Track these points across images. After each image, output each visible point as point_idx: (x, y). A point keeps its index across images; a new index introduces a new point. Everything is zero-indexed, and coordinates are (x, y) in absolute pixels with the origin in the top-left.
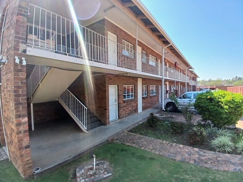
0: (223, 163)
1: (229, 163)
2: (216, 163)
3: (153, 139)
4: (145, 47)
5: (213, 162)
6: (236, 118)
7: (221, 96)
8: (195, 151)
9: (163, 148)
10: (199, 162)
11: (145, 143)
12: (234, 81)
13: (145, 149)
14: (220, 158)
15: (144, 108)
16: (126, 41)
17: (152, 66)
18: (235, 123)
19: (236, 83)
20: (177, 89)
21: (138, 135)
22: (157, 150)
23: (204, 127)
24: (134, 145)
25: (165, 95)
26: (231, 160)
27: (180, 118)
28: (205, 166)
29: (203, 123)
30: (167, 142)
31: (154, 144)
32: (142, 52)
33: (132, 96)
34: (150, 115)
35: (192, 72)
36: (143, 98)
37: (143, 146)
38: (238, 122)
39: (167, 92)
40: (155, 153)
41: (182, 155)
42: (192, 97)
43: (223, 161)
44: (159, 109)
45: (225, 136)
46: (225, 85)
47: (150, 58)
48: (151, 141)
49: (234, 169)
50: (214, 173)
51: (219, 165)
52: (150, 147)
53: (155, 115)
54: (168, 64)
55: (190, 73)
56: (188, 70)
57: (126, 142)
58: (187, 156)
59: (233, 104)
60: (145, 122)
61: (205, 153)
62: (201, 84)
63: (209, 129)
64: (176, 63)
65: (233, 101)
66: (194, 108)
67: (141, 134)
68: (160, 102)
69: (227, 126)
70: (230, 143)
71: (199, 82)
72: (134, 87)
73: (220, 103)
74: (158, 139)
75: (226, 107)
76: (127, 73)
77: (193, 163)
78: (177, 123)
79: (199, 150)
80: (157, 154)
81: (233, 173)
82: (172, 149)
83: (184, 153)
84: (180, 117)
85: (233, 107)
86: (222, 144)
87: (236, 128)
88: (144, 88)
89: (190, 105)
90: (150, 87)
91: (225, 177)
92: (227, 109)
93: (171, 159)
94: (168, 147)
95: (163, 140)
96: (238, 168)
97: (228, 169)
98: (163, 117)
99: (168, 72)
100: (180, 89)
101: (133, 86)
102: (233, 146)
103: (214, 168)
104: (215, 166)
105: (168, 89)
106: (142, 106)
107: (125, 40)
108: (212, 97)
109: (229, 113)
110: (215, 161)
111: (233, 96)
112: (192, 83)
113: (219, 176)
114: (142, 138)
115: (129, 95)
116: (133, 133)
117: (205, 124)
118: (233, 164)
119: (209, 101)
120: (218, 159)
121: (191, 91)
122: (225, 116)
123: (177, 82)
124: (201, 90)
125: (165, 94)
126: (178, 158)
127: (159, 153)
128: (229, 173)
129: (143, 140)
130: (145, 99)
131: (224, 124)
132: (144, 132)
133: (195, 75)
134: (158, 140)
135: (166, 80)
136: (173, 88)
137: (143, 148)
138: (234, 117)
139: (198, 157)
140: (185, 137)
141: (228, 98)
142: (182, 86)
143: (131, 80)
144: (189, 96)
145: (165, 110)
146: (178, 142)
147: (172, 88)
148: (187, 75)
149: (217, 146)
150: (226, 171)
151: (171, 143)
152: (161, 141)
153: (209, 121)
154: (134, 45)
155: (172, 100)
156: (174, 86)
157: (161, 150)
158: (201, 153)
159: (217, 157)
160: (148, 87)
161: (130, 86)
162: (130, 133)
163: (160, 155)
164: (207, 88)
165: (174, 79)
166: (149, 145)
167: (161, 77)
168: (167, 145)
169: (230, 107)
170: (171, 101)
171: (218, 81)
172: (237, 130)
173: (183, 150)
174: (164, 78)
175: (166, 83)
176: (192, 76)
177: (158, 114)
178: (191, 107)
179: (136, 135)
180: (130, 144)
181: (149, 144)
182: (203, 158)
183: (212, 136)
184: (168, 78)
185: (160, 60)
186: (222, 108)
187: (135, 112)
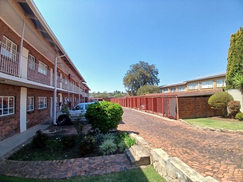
0: (110, 165)
1: (115, 163)
2: (104, 167)
3: (40, 162)
4: (33, 51)
5: (101, 166)
6: (116, 122)
7: (106, 105)
8: (85, 161)
9: (53, 169)
10: (89, 172)
11: (30, 170)
12: (115, 94)
13: (30, 177)
14: (107, 160)
15: (29, 126)
16: (8, 38)
17: (42, 75)
18: (116, 127)
19: (116, 95)
20: (71, 101)
21: (20, 162)
22: (45, 173)
23: (93, 135)
24: (16, 175)
25: (58, 108)
26: (116, 160)
27: (73, 131)
28: (95, 173)
29: (92, 131)
30: (58, 161)
31: (41, 168)
32: (29, 56)
33: (11, 111)
34: (36, 133)
35: (84, 85)
36: (28, 113)
37: (28, 174)
38: (118, 126)
39: (60, 104)
40: (43, 178)
41: (73, 170)
42: (84, 108)
43: (109, 163)
44: (49, 124)
45: (109, 139)
46: (109, 97)
47: (40, 64)
48: (38, 165)
49: (120, 169)
50: (103, 178)
51: (107, 168)
52: (37, 173)
53: (44, 132)
54: (61, 74)
55: (83, 86)
56: (81, 83)
57: (6, 172)
58: (78, 169)
59: (114, 112)
60: (29, 144)
61: (94, 160)
62: (92, 96)
63: (98, 136)
64: (70, 75)
65: (114, 109)
66: (85, 118)
67: (25, 160)
68: (51, 116)
69: (110, 130)
70: (114, 145)
71: (91, 94)
72: (15, 98)
73: (105, 112)
74: (47, 160)
75: (109, 115)
76: (4, 80)
77: (84, 174)
78: (69, 136)
79: (89, 159)
80: (45, 179)
81: (120, 172)
82: (62, 167)
83: (75, 166)
84: (72, 129)
85: (114, 114)
86: (107, 147)
87: (117, 131)
88: (30, 100)
89: (81, 116)
90: (38, 99)
91: (113, 179)
92: (109, 116)
93: (61, 179)
94: (58, 167)
95: (53, 160)
96: (123, 167)
97: (115, 169)
98: (54, 132)
99: (61, 83)
100: (74, 101)
101: (13, 98)
102: (116, 146)
103: (103, 173)
104: (103, 170)
105: (61, 101)
106: (27, 123)
107: (6, 37)
108: (99, 107)
109: (112, 119)
110: (103, 165)
111: (113, 106)
112: (85, 95)
113: (108, 179)
114: (27, 164)
115: (7, 110)
116: (13, 160)
117: (94, 131)
118: (118, 164)
119: (97, 111)
120: (106, 162)
121: (83, 102)
122: (109, 122)
123: (71, 94)
124: (92, 101)
125: (57, 106)
126: (70, 175)
127: (48, 177)
128: (117, 174)
129: (27, 166)
130: (31, 113)
131: (109, 129)
132: (29, 156)
133: (87, 88)
134: (47, 162)
135: (58, 92)
136: (67, 100)
137: (27, 177)
138: (115, 122)
139: (89, 166)
140: (77, 150)
141: (110, 107)
142: (75, 98)
143: (11, 90)
144: (81, 107)
145: (56, 124)
146: (70, 157)
147: (65, 100)
148: (81, 88)
149: (104, 150)
150: (113, 172)
151: (61, 161)
152: (50, 162)
153: (97, 128)
154: (18, 46)
155: (63, 112)
156: (68, 98)
157: (51, 172)
158: (91, 161)
159: (104, 161)
160: (36, 99)
161: (9, 97)
162: (10, 161)
163: (50, 179)
164: (96, 100)
165: (67, 91)
166: (35, 171)
167: (53, 88)
168: (57, 164)
169: (112, 114)
170: (63, 114)
171: (105, 93)
172: (118, 132)
173: (75, 164)
174: (57, 89)
175: (59, 94)
176: (85, 88)
177: (48, 131)
178: (82, 118)
179: (17, 163)
180: (11, 175)
181: (35, 169)
182: (93, 166)
183: (100, 141)
184: (61, 89)
185: (52, 70)
186: (107, 115)
187: (16, 132)
